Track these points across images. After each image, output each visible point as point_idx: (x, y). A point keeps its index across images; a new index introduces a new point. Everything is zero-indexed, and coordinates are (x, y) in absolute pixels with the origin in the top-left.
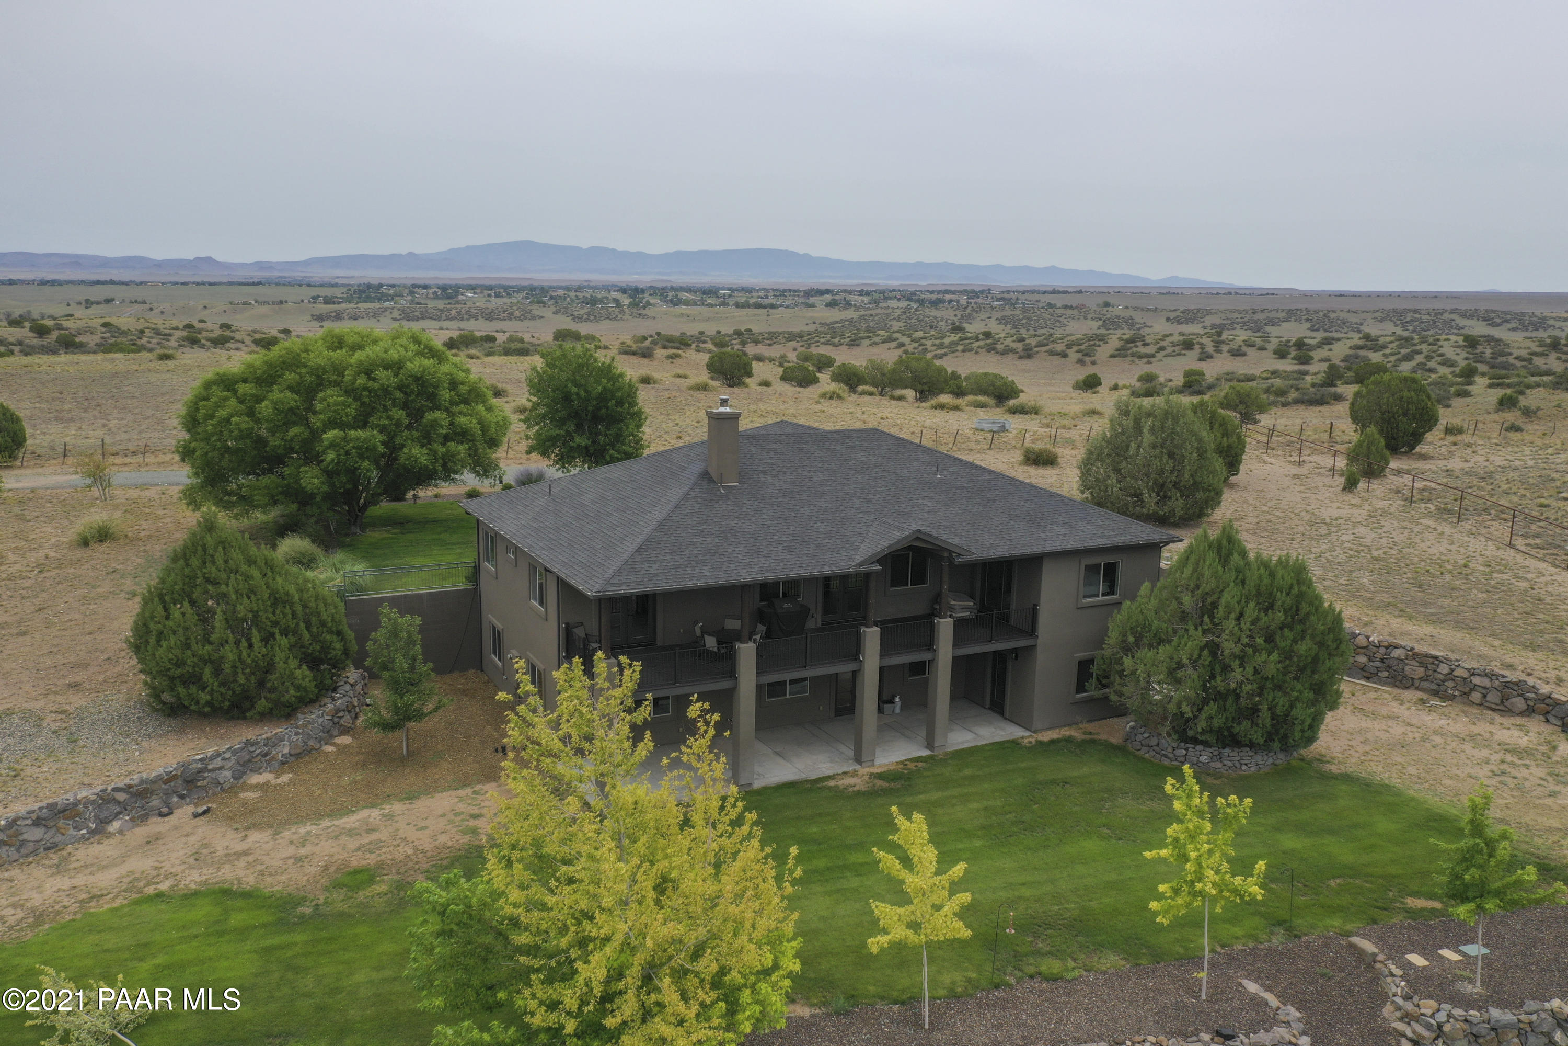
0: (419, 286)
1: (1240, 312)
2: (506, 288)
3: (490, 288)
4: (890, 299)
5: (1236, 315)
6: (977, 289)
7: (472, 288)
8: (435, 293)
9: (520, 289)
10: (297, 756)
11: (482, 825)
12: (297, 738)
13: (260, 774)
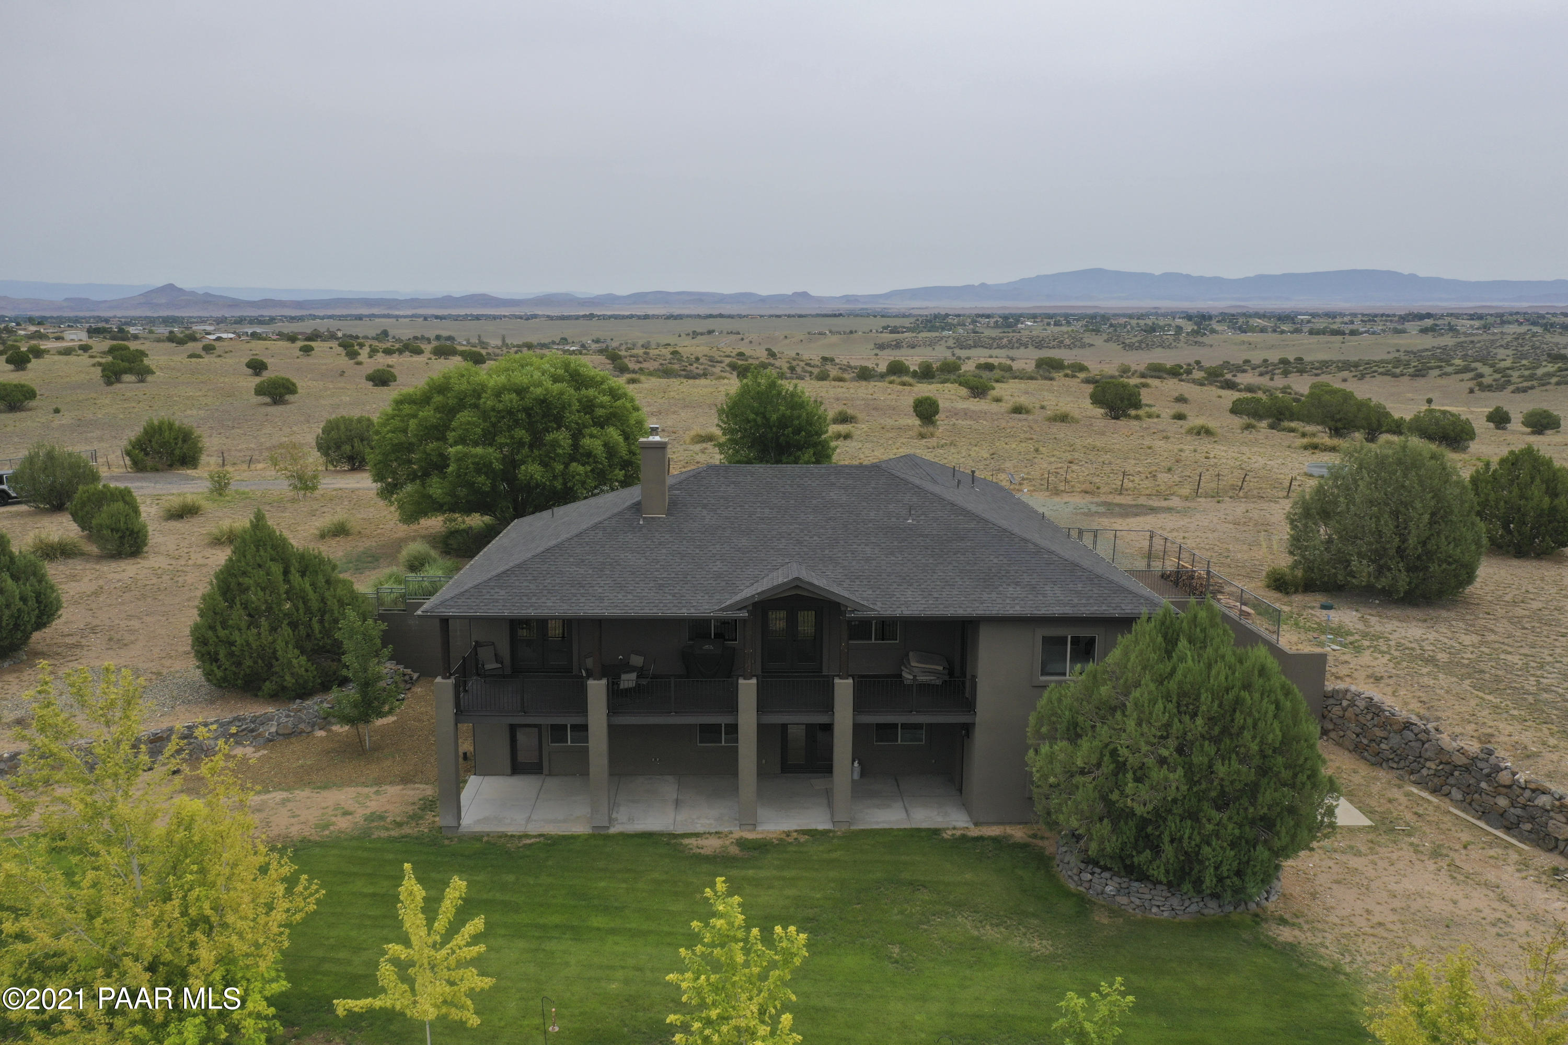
0: (982, 316)
2: (1066, 316)
3: (1050, 317)
4: (1508, 323)
7: (1034, 317)
8: (997, 322)
9: (1080, 318)
10: (287, 736)
11: (341, 822)
12: (286, 720)
13: (244, 747)
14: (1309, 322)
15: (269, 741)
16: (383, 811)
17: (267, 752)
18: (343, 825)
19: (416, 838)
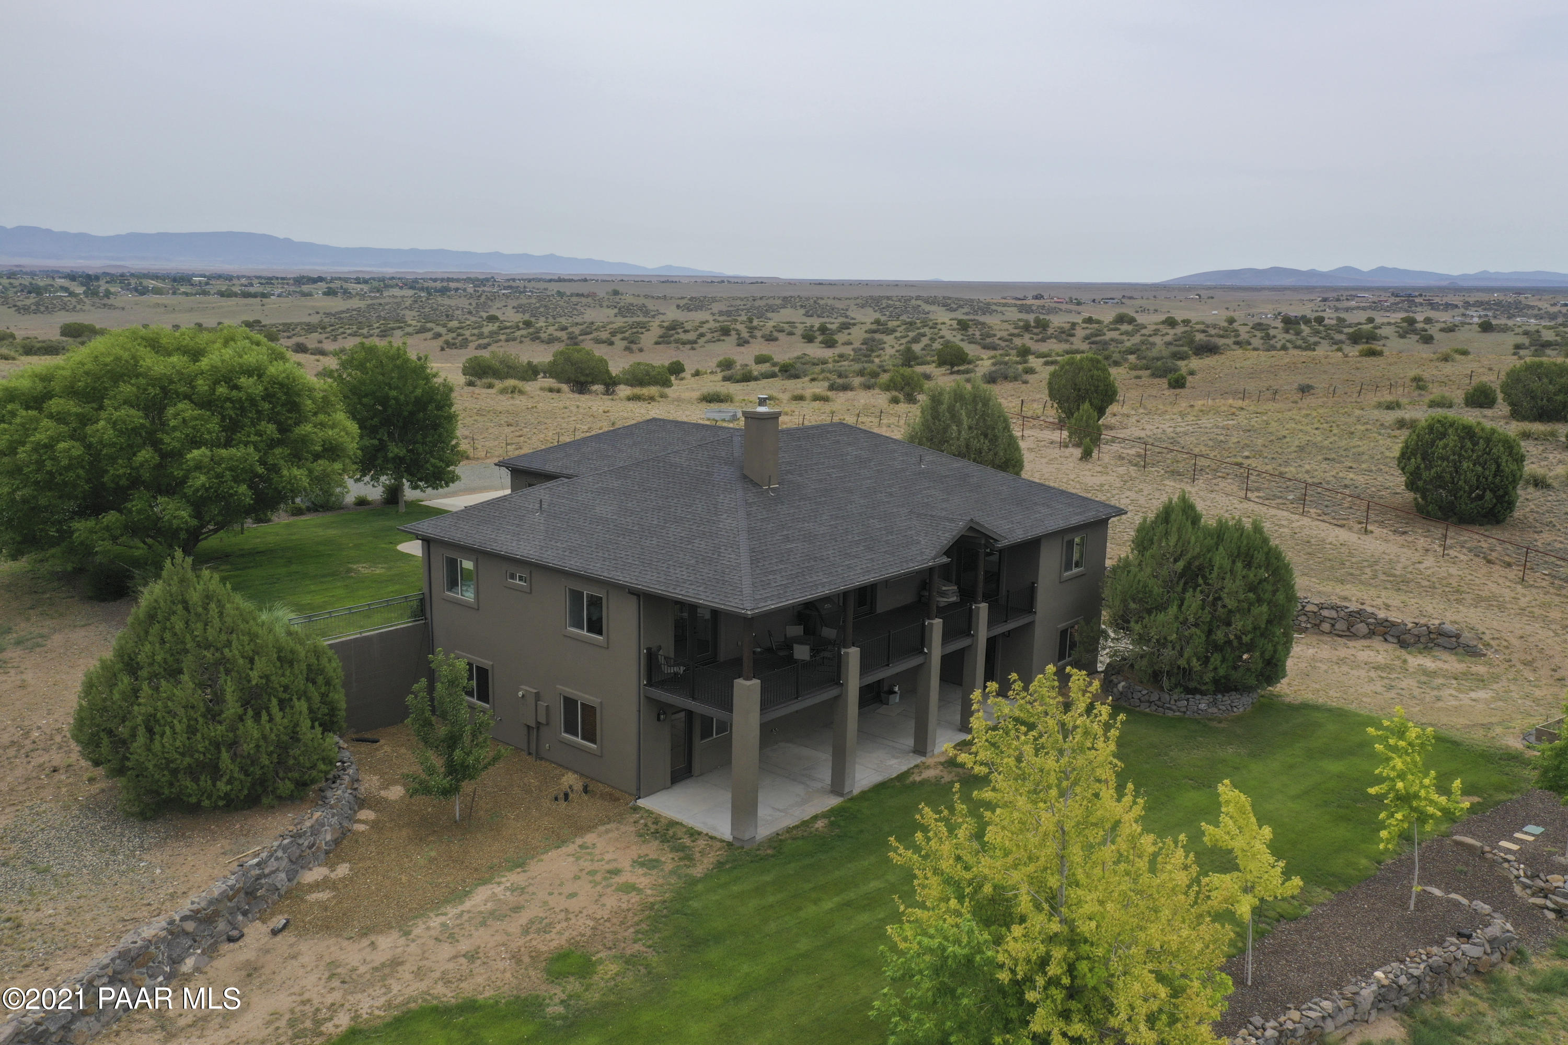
1: (742, 299)
4: (392, 287)
5: (739, 302)
6: (481, 277)
10: (337, 842)
11: (632, 879)
12: (334, 820)
13: (310, 869)
14: (207, 284)
15: (327, 853)
16: (640, 857)
17: (348, 865)
18: (642, 879)
19: (734, 861)
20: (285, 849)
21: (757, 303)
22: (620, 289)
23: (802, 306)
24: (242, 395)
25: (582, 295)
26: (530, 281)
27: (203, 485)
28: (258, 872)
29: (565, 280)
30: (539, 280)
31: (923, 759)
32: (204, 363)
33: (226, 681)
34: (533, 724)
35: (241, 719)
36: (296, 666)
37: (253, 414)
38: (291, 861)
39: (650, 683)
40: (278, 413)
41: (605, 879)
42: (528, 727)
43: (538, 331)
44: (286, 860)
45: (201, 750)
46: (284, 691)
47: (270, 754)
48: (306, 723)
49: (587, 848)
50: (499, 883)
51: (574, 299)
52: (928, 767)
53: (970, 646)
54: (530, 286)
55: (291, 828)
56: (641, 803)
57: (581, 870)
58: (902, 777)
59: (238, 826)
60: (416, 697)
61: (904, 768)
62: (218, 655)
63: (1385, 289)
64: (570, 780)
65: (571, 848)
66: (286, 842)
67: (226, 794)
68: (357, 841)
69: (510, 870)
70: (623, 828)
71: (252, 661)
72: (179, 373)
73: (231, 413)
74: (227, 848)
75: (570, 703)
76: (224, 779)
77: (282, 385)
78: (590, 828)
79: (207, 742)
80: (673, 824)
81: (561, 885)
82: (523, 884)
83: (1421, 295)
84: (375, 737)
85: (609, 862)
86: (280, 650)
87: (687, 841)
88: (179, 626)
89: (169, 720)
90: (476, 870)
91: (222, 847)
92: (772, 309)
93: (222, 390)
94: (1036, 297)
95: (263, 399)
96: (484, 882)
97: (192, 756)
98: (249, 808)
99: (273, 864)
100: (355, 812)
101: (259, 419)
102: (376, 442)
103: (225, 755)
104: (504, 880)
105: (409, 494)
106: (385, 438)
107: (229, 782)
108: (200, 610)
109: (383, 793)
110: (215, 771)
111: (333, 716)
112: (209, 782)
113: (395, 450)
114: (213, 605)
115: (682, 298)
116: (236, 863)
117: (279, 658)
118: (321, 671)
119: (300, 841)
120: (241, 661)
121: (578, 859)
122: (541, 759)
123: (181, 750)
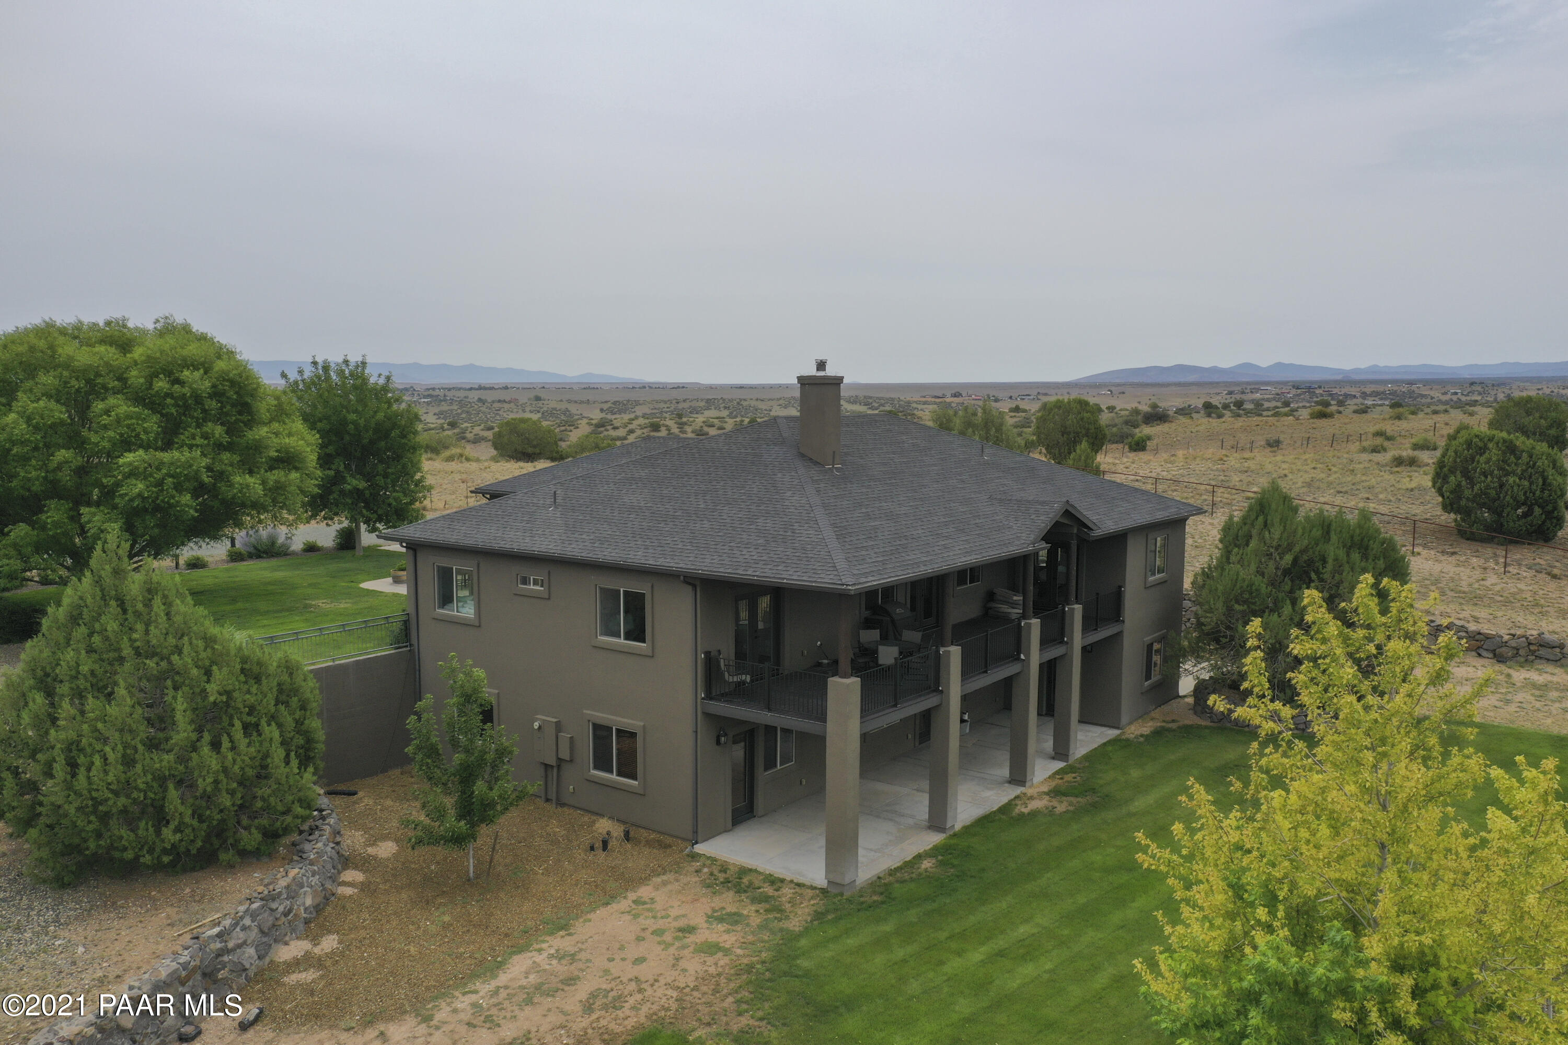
1: (665, 402)
5: (662, 405)
10: (318, 909)
11: (713, 938)
12: (315, 880)
13: (286, 944)
15: (307, 922)
16: (714, 911)
17: (335, 937)
18: (727, 938)
19: (836, 910)
20: (254, 915)
21: (681, 406)
22: (542, 395)
23: (725, 408)
24: (186, 390)
25: (505, 401)
26: (449, 390)
27: (140, 495)
28: (218, 945)
29: (485, 389)
30: (460, 389)
31: (1022, 789)
32: (138, 353)
33: (175, 698)
34: (552, 761)
35: (194, 749)
36: (264, 681)
37: (197, 413)
38: (262, 931)
39: (709, 696)
40: (227, 414)
41: (676, 938)
42: (546, 766)
43: (464, 431)
44: (256, 930)
45: (142, 786)
46: (249, 714)
47: (232, 793)
48: (278, 754)
49: (644, 903)
50: (540, 951)
51: (496, 405)
52: (1031, 798)
53: (1062, 657)
54: (450, 394)
55: (260, 889)
56: (700, 848)
57: (644, 930)
58: (1005, 809)
59: (188, 890)
60: (419, 719)
61: (1004, 800)
62: (164, 664)
63: (1285, 383)
64: (604, 825)
65: (624, 904)
66: (255, 906)
67: (173, 846)
68: (344, 907)
69: (551, 934)
70: (684, 879)
71: (208, 673)
72: (107, 364)
73: (173, 410)
74: (176, 917)
75: (601, 732)
76: (172, 826)
77: (233, 383)
78: (644, 881)
79: (150, 777)
80: (744, 871)
81: (622, 948)
82: (572, 950)
83: (1320, 387)
84: (352, 789)
85: (676, 918)
86: (244, 660)
87: (768, 890)
88: (112, 626)
89: (98, 747)
90: (507, 935)
91: (168, 917)
92: (695, 411)
93: (161, 384)
94: (955, 395)
95: (211, 396)
96: (520, 949)
97: (128, 796)
98: (202, 868)
99: (238, 936)
100: (339, 873)
101: (205, 420)
102: (331, 473)
103: (173, 793)
104: (544, 946)
105: (367, 538)
106: (342, 468)
107: (177, 830)
108: (140, 606)
109: (370, 850)
110: (161, 818)
111: (308, 750)
112: (151, 830)
113: (354, 482)
114: (157, 602)
115: (606, 402)
116: (188, 936)
117: (243, 670)
118: (295, 691)
119: (274, 905)
120: (195, 672)
121: (636, 916)
122: (563, 805)
123: (113, 787)
